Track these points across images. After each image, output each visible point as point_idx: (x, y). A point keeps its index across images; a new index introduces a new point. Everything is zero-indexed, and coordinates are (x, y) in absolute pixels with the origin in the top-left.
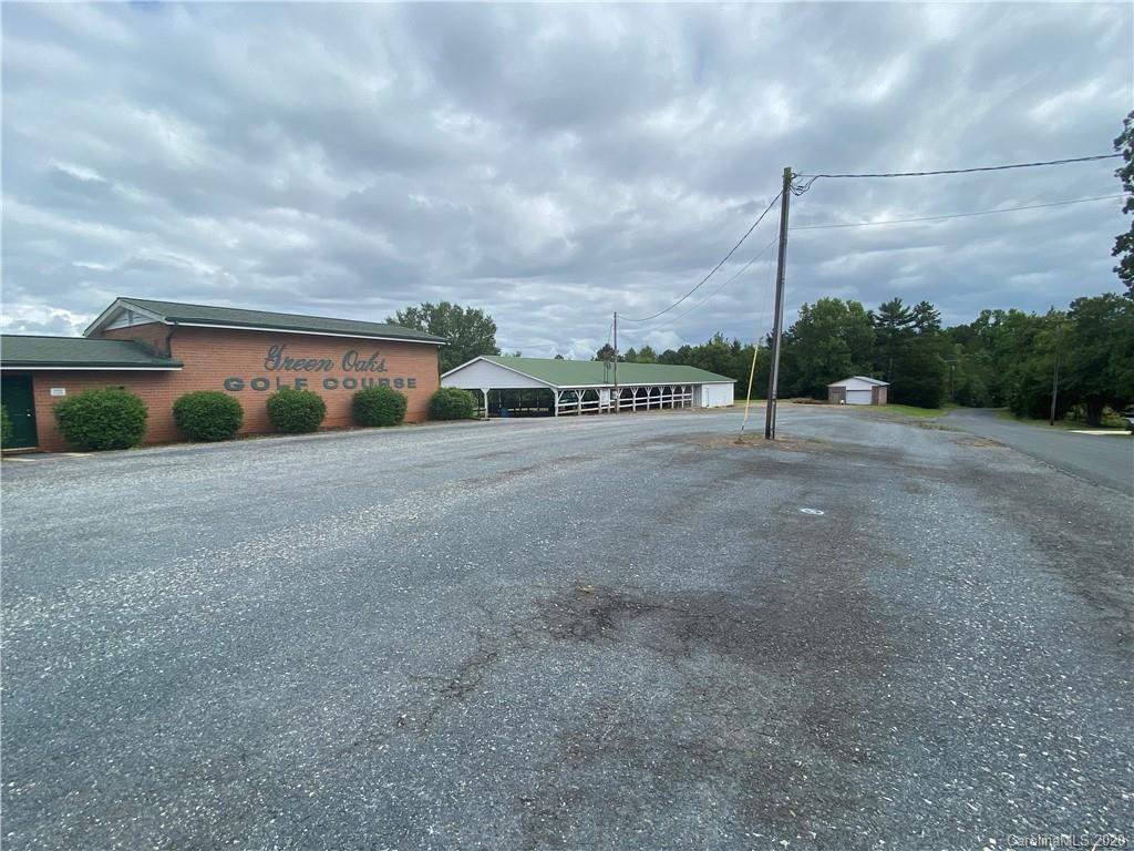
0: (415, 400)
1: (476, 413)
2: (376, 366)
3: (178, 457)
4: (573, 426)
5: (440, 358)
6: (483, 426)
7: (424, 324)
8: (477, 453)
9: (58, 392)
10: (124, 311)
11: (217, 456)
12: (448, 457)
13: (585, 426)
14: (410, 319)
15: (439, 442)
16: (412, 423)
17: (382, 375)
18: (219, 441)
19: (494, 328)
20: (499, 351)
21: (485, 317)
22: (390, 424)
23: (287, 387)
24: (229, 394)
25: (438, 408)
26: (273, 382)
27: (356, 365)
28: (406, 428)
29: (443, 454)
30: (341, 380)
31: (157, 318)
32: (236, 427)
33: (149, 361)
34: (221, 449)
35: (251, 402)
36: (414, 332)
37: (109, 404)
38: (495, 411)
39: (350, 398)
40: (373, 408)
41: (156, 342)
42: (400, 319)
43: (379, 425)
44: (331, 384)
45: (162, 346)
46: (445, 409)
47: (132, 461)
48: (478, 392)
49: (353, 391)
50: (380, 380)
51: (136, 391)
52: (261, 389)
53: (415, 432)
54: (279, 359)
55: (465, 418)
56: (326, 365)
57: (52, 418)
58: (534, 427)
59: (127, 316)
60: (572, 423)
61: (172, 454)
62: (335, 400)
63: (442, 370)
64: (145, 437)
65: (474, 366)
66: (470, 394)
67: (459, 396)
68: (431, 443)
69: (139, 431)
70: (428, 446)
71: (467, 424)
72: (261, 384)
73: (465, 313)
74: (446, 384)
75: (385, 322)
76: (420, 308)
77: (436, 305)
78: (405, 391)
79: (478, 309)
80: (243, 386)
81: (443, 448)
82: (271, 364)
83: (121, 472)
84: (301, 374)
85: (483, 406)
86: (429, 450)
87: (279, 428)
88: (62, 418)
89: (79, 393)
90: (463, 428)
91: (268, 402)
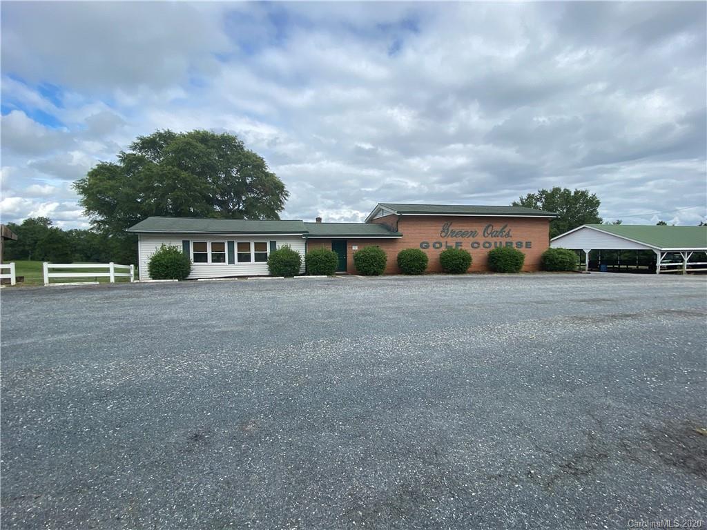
0: (530, 256)
1: (578, 267)
2: (504, 234)
3: (399, 282)
4: (678, 283)
5: (551, 228)
6: (585, 278)
7: (539, 204)
8: (581, 298)
9: (355, 248)
10: (381, 209)
11: (415, 283)
12: (556, 299)
13: (692, 285)
14: (529, 201)
15: (548, 287)
16: (527, 272)
17: (509, 240)
18: (416, 275)
19: (598, 203)
20: (601, 220)
21: (590, 195)
22: (512, 272)
23: (451, 247)
24: (422, 250)
25: (547, 263)
26: (444, 244)
27: (492, 233)
28: (523, 275)
29: (553, 295)
30: (481, 243)
31: (393, 212)
32: (424, 268)
33: (388, 233)
34: (417, 279)
35: (432, 255)
36: (532, 210)
37: (373, 254)
38: (594, 266)
39: (486, 254)
40: (500, 261)
41: (392, 224)
42: (522, 202)
43: (503, 271)
44: (476, 245)
45: (394, 226)
46: (552, 264)
47: (381, 282)
48: (580, 252)
49: (489, 250)
50: (506, 243)
51: (383, 248)
52: (438, 248)
53: (529, 278)
54: (448, 232)
55: (568, 271)
56: (474, 234)
57: (353, 259)
58: (635, 282)
59: (381, 212)
60: (676, 281)
61: (396, 280)
62: (478, 255)
63: (552, 235)
64: (386, 270)
65: (579, 232)
66: (574, 254)
67: (564, 254)
68: (543, 287)
69: (383, 267)
70: (539, 289)
71: (570, 275)
72: (438, 245)
73: (573, 194)
74: (554, 246)
75: (512, 205)
76: (537, 193)
77: (549, 190)
78: (523, 250)
79: (584, 190)
80: (429, 246)
81: (552, 292)
82: (443, 234)
83: (376, 286)
84: (460, 239)
85: (584, 262)
86: (541, 291)
87: (445, 270)
88: (355, 260)
89: (362, 248)
90: (567, 278)
91: (441, 255)
